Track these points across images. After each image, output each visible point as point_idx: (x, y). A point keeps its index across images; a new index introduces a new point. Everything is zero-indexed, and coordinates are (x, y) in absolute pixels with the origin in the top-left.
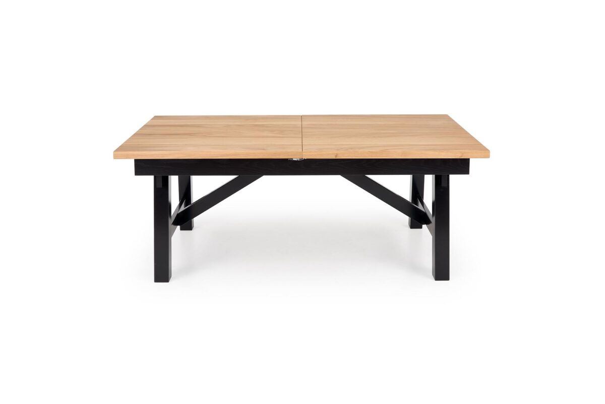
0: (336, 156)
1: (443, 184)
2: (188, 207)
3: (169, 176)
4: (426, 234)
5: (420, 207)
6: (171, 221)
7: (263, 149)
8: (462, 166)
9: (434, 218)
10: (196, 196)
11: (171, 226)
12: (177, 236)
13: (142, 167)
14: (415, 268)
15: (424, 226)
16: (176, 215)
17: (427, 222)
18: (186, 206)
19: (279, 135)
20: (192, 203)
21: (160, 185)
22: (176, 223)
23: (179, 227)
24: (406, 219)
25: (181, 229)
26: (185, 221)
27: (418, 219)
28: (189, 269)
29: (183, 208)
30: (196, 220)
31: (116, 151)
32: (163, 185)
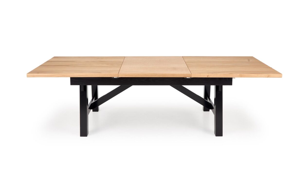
0: (208, 76)
1: (220, 90)
2: (96, 100)
3: (87, 86)
4: (211, 114)
5: (208, 101)
6: (88, 107)
7: (100, 73)
8: (229, 81)
9: (215, 106)
10: (100, 95)
11: (88, 110)
12: (91, 114)
13: (74, 81)
14: (206, 130)
15: (210, 110)
16: (90, 104)
17: (212, 108)
18: (95, 100)
19: (110, 66)
20: (98, 98)
21: (83, 90)
22: (90, 108)
23: (92, 110)
24: (201, 107)
25: (93, 111)
26: (95, 107)
27: (207, 107)
28: (97, 130)
29: (94, 101)
30: (100, 107)
31: (28, 73)
32: (84, 90)
